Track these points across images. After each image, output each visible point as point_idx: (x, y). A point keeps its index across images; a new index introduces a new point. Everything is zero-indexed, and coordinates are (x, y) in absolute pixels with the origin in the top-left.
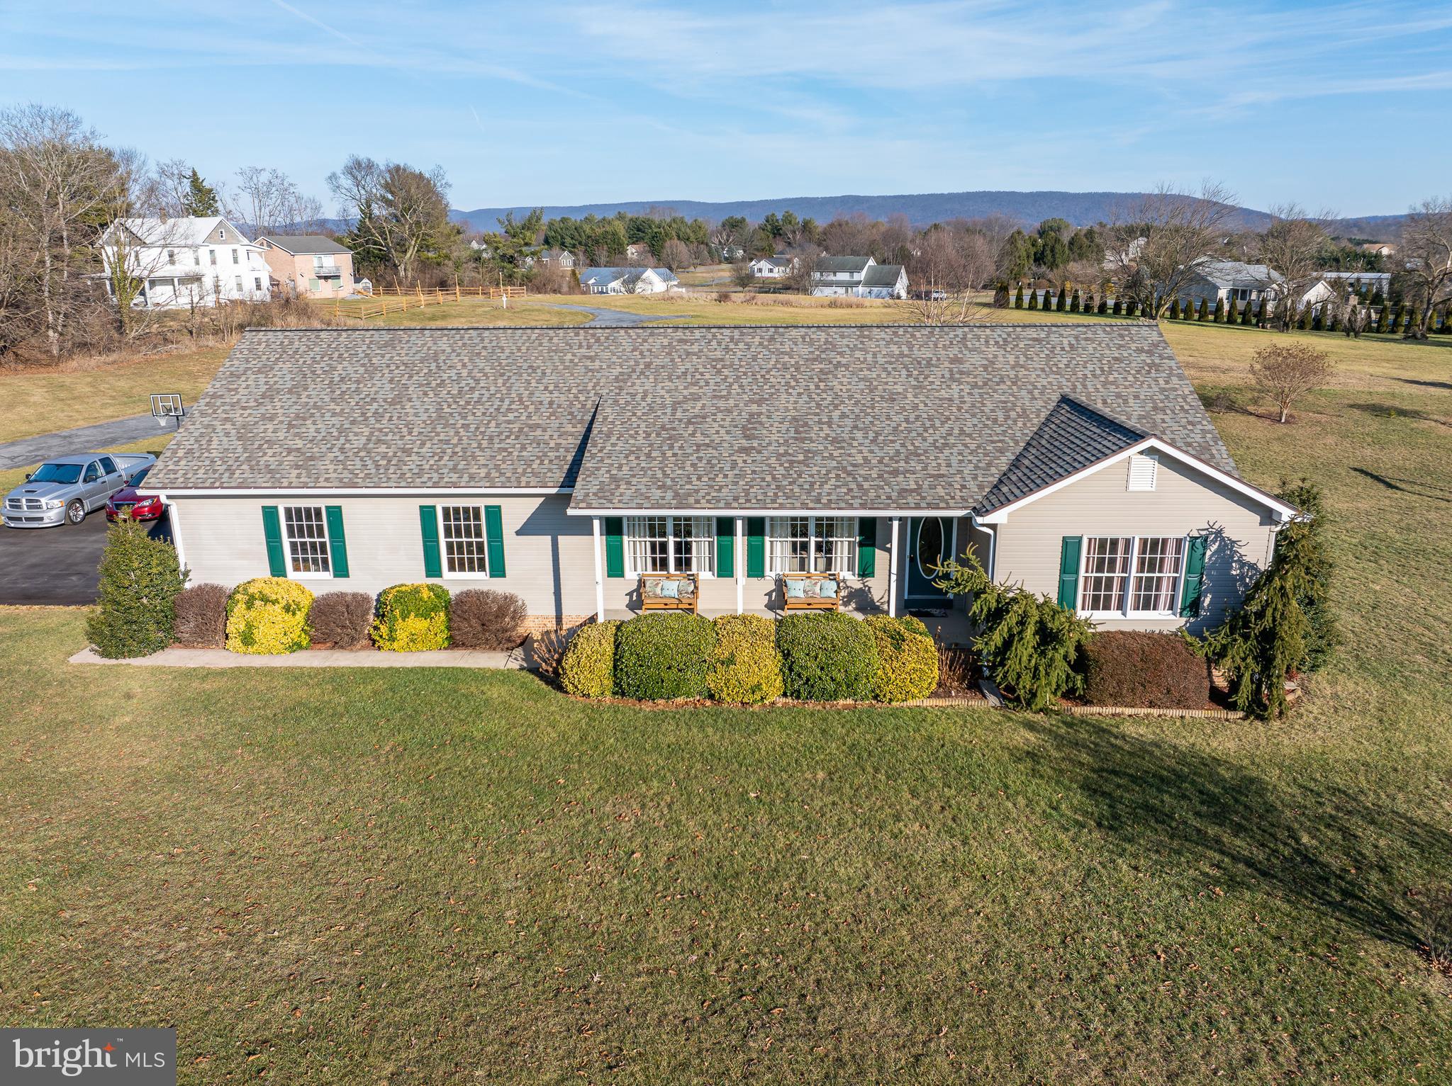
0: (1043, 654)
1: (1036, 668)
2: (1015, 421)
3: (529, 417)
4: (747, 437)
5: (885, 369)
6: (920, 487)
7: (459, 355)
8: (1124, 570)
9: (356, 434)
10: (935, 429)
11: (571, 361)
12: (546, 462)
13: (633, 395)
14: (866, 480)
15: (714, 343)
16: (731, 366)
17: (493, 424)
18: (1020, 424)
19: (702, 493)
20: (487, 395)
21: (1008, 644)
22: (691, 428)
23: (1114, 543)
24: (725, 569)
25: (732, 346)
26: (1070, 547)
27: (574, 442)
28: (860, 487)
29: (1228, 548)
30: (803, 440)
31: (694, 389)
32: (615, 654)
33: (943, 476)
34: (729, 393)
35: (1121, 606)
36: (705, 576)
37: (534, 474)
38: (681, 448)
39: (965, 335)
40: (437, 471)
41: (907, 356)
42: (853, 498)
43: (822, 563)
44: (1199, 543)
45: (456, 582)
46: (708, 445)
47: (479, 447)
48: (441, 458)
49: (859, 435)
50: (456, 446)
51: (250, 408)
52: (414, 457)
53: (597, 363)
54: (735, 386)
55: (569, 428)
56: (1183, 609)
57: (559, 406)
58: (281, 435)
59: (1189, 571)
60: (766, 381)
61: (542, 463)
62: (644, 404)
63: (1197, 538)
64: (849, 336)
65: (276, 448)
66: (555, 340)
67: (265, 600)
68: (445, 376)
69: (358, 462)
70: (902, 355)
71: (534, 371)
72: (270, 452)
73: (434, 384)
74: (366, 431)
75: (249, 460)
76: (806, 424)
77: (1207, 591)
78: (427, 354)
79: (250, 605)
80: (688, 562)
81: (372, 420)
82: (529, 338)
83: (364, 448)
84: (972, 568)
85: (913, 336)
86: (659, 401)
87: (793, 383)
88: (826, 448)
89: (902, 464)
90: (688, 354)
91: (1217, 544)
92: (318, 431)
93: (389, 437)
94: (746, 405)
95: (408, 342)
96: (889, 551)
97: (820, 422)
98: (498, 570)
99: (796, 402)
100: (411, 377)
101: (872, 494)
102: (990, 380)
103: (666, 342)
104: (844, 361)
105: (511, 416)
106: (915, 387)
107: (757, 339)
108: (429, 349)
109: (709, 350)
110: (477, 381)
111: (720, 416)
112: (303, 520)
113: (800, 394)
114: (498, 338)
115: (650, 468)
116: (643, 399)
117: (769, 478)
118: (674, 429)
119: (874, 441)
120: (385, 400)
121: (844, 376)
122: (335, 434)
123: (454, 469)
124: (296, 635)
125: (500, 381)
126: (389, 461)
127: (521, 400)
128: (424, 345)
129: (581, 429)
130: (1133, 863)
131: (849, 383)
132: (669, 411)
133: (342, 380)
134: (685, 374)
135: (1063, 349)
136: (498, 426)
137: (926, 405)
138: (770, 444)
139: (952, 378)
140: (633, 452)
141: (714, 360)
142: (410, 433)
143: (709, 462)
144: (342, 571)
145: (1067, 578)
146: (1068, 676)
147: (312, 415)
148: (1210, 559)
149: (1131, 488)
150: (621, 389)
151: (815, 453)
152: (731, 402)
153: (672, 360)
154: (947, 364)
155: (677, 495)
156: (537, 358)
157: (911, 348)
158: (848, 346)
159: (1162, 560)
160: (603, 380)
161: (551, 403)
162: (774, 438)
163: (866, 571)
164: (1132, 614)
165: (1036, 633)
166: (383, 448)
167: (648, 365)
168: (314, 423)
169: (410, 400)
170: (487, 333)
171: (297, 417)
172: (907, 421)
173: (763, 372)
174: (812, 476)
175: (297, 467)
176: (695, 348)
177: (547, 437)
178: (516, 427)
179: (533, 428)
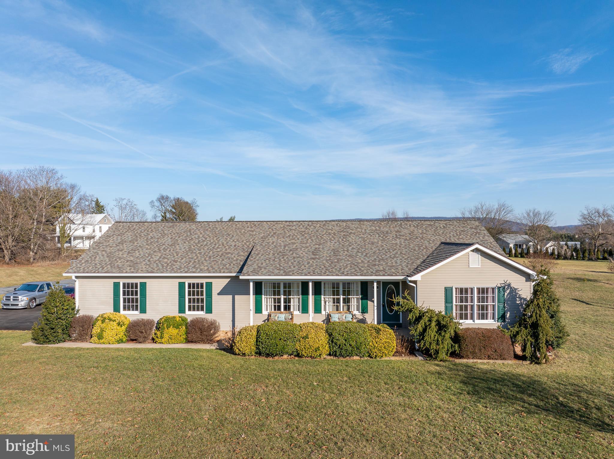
0: (440, 334)
1: (438, 340)
2: (423, 250)
3: (226, 250)
4: (313, 255)
5: (370, 234)
6: (385, 269)
7: (199, 230)
8: (472, 301)
9: (155, 256)
10: (390, 252)
11: (244, 232)
12: (232, 265)
13: (268, 243)
14: (362, 267)
15: (301, 226)
16: (308, 233)
17: (211, 252)
18: (425, 251)
19: (295, 271)
20: (209, 243)
21: (425, 330)
22: (291, 252)
23: (466, 290)
24: (305, 310)
25: (308, 227)
26: (448, 291)
27: (243, 258)
28: (360, 269)
29: (514, 292)
30: (337, 256)
31: (293, 241)
32: (257, 335)
33: (394, 266)
34: (307, 242)
35: (472, 318)
36: (296, 313)
37: (226, 269)
38: (287, 258)
39: (401, 224)
40: (187, 268)
41: (378, 230)
42: (357, 272)
43: (346, 308)
44: (502, 289)
45: (190, 315)
46: (298, 257)
47: (205, 260)
48: (189, 264)
49: (360, 254)
50: (196, 259)
51: (113, 247)
52: (178, 263)
53: (254, 233)
54: (310, 240)
55: (242, 254)
56: (498, 319)
57: (238, 246)
58: (125, 256)
59: (499, 302)
60: (322, 238)
61: (230, 265)
62: (272, 245)
63: (500, 287)
64: (355, 224)
65: (123, 260)
66: (238, 225)
67: (110, 320)
68: (193, 237)
69: (155, 265)
70: (376, 230)
71: (229, 235)
72: (120, 261)
73: (188, 239)
74: (160, 255)
75: (110, 264)
76: (338, 251)
77: (507, 311)
78: (187, 230)
79: (103, 321)
80: (289, 307)
81: (162, 251)
82: (228, 225)
83: (158, 260)
84: (408, 300)
85: (380, 224)
86: (278, 244)
87: (333, 239)
88: (346, 258)
89: (377, 262)
90: (291, 230)
91: (509, 290)
92: (140, 255)
93: (169, 256)
94: (314, 245)
95: (179, 226)
96: (373, 302)
97: (344, 250)
98: (209, 310)
99: (334, 245)
100: (179, 237)
101: (365, 271)
102: (412, 238)
103: (282, 226)
104: (353, 232)
105: (219, 250)
106: (382, 240)
107: (318, 225)
108: (187, 228)
109: (299, 229)
110: (206, 238)
111: (303, 249)
112: (130, 289)
113: (335, 242)
114: (215, 225)
115: (274, 264)
116: (272, 244)
117: (323, 267)
118: (285, 252)
119: (366, 256)
120: (168, 245)
121: (353, 237)
122: (147, 255)
123: (194, 267)
124: (121, 335)
125: (215, 239)
126: (168, 264)
127: (223, 245)
128: (185, 227)
129: (247, 254)
130: (484, 405)
131: (355, 239)
132: (283, 247)
133: (152, 238)
134: (289, 236)
135: (441, 228)
136: (213, 253)
137: (386, 245)
138: (323, 257)
139: (397, 237)
140: (267, 259)
141: (301, 232)
142: (177, 255)
143: (298, 262)
144: (143, 311)
145: (448, 305)
146: (452, 345)
147: (138, 249)
148: (507, 296)
149: (470, 266)
150: (263, 241)
151: (342, 259)
152: (308, 245)
153: (285, 232)
154: (394, 233)
155: (285, 272)
156: (230, 231)
157: (380, 228)
158: (355, 227)
159: (487, 297)
160: (256, 238)
161: (235, 246)
162: (325, 255)
163: (364, 310)
164: (477, 321)
165: (436, 325)
166: (166, 260)
167: (275, 233)
168: (139, 252)
169: (178, 244)
170: (211, 223)
171: (132, 250)
172: (379, 250)
173: (321, 235)
174: (341, 266)
175: (130, 266)
176: (294, 228)
177: (233, 257)
178: (220, 253)
179: (227, 253)
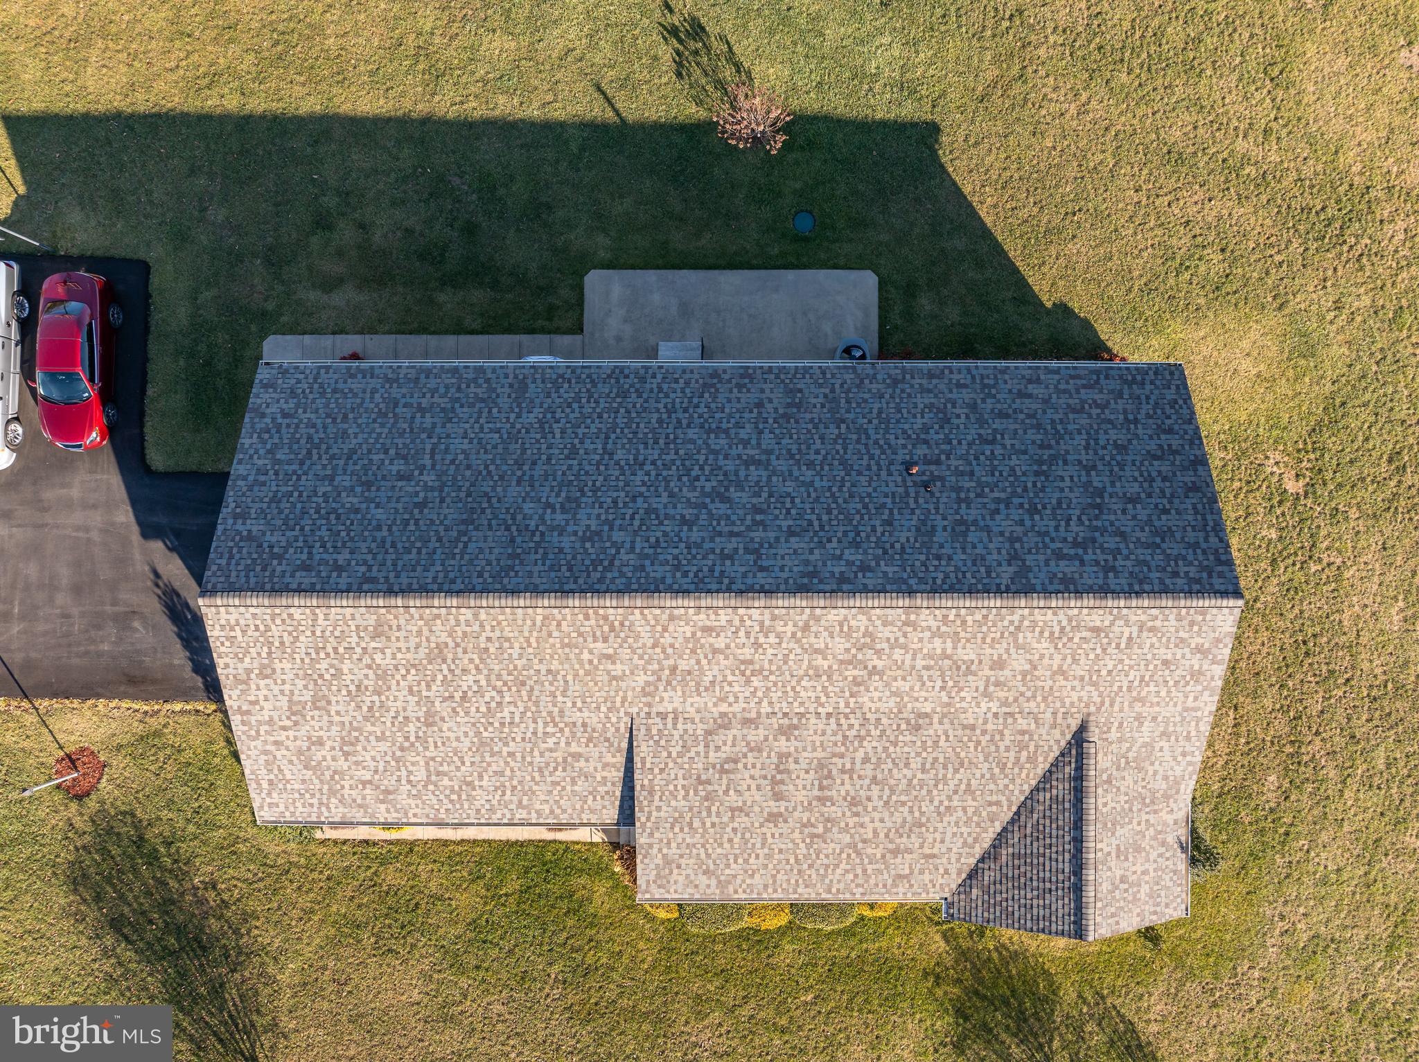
2: (1022, 768)
3: (568, 744)
4: (778, 797)
11: (591, 662)
12: (598, 798)
15: (742, 634)
17: (536, 753)
18: (1024, 773)
22: (725, 780)
25: (761, 638)
27: (617, 773)
30: (824, 802)
31: (724, 708)
34: (759, 715)
37: (592, 813)
38: (718, 815)
41: (948, 657)
46: (741, 810)
48: (504, 794)
49: (876, 791)
50: (511, 779)
53: (619, 665)
54: (765, 703)
55: (609, 758)
57: (594, 731)
61: (595, 799)
64: (892, 624)
66: (564, 625)
71: (554, 676)
87: (823, 699)
90: (715, 651)
97: (843, 771)
102: (1022, 694)
103: (688, 631)
104: (880, 664)
114: (499, 622)
115: (694, 845)
116: (675, 726)
117: (792, 861)
118: (709, 782)
125: (524, 692)
127: (553, 721)
128: (418, 631)
129: (621, 759)
131: (880, 699)
132: (702, 748)
133: (358, 687)
134: (713, 683)
136: (542, 755)
137: (947, 739)
138: (795, 810)
139: (985, 693)
140: (676, 820)
141: (743, 662)
142: (463, 763)
143: (743, 835)
147: (356, 738)
150: (650, 705)
153: (698, 662)
154: (986, 672)
156: (552, 655)
157: (956, 643)
158: (888, 640)
160: (630, 694)
161: (584, 724)
162: (799, 796)
166: (446, 781)
167: (674, 669)
168: (364, 748)
169: (442, 718)
171: (344, 742)
173: (794, 683)
177: (592, 769)
178: (559, 755)
179: (576, 756)
